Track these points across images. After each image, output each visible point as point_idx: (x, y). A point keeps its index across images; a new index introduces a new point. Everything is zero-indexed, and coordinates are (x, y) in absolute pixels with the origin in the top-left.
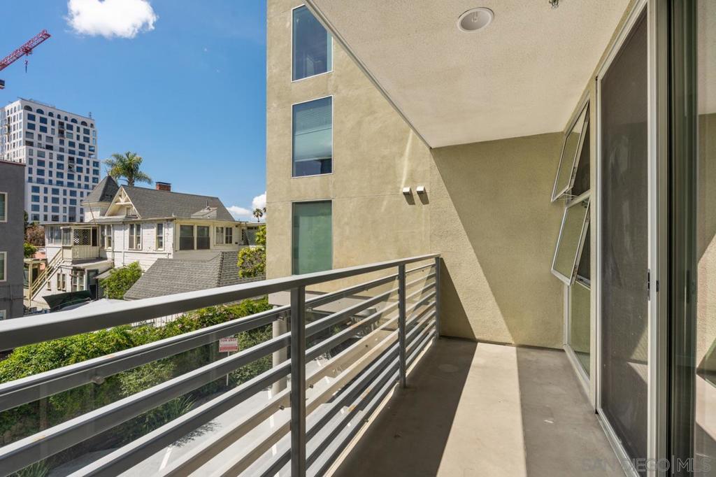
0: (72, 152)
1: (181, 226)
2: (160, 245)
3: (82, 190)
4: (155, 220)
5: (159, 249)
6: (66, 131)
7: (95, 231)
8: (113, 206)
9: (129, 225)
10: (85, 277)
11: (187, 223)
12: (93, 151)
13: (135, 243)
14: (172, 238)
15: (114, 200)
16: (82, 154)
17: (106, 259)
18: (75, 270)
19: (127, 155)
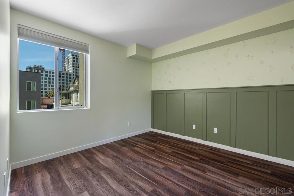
9: (76, 92)
13: (77, 98)
15: (75, 83)
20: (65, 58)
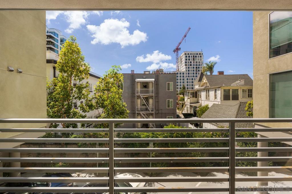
0: (197, 65)
1: (224, 90)
2: (216, 98)
3: (195, 78)
4: (214, 88)
5: (216, 100)
6: (195, 58)
7: (196, 93)
8: (202, 83)
9: (205, 90)
10: (193, 108)
11: (227, 88)
12: (203, 63)
13: (207, 97)
14: (220, 95)
15: (202, 81)
16: (199, 65)
17: (199, 103)
18: (191, 106)
19: (210, 62)
20: (178, 59)
